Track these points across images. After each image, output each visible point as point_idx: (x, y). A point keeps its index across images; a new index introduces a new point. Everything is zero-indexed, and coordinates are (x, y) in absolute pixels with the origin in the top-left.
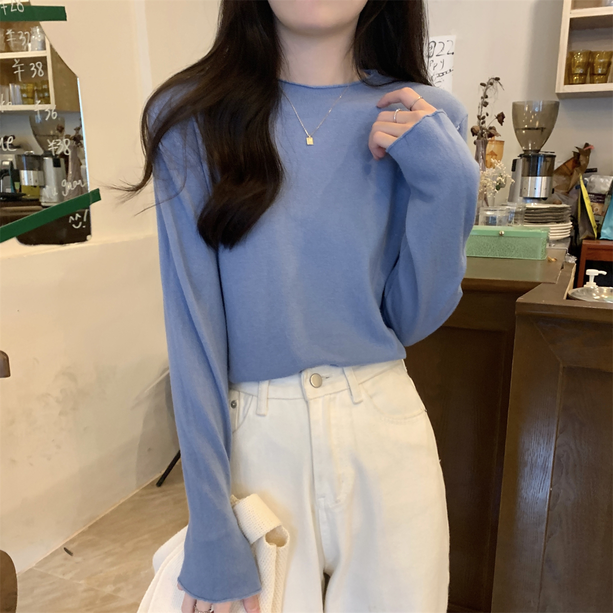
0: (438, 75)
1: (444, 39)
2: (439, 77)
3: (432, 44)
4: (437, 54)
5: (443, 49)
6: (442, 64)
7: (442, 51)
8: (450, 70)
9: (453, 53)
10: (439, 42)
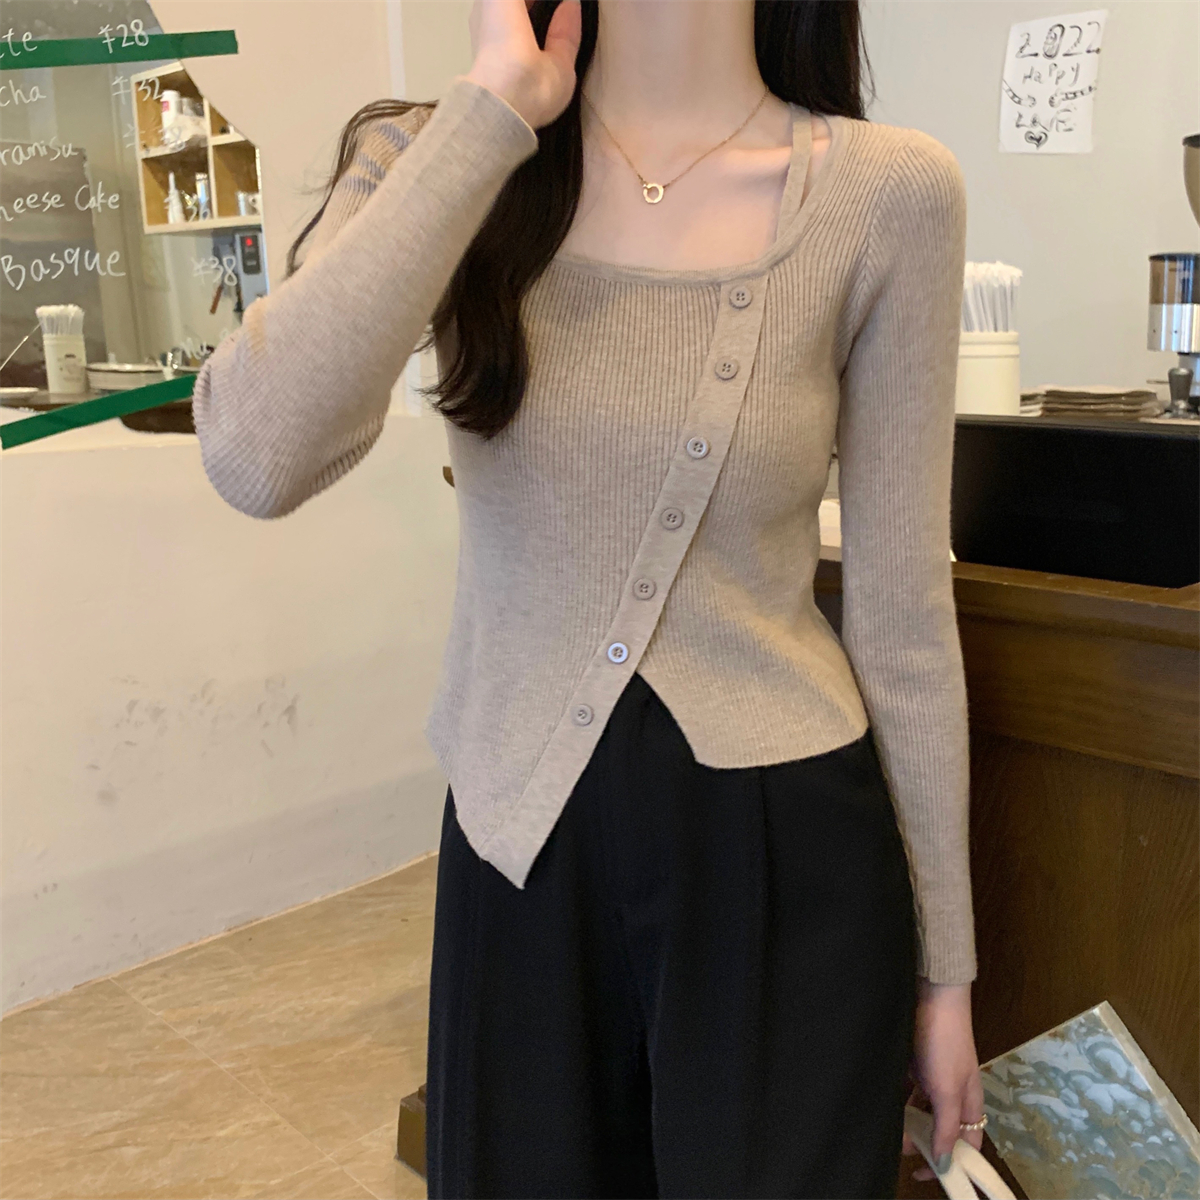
0: (1064, 96)
1: (1081, 19)
2: (1068, 102)
3: (1058, 31)
4: (1065, 52)
5: (1078, 41)
6: (1074, 74)
7: (1075, 45)
8: (1090, 89)
9: (1098, 51)
10: (1072, 27)
